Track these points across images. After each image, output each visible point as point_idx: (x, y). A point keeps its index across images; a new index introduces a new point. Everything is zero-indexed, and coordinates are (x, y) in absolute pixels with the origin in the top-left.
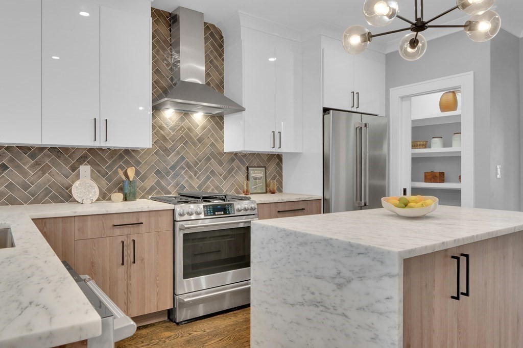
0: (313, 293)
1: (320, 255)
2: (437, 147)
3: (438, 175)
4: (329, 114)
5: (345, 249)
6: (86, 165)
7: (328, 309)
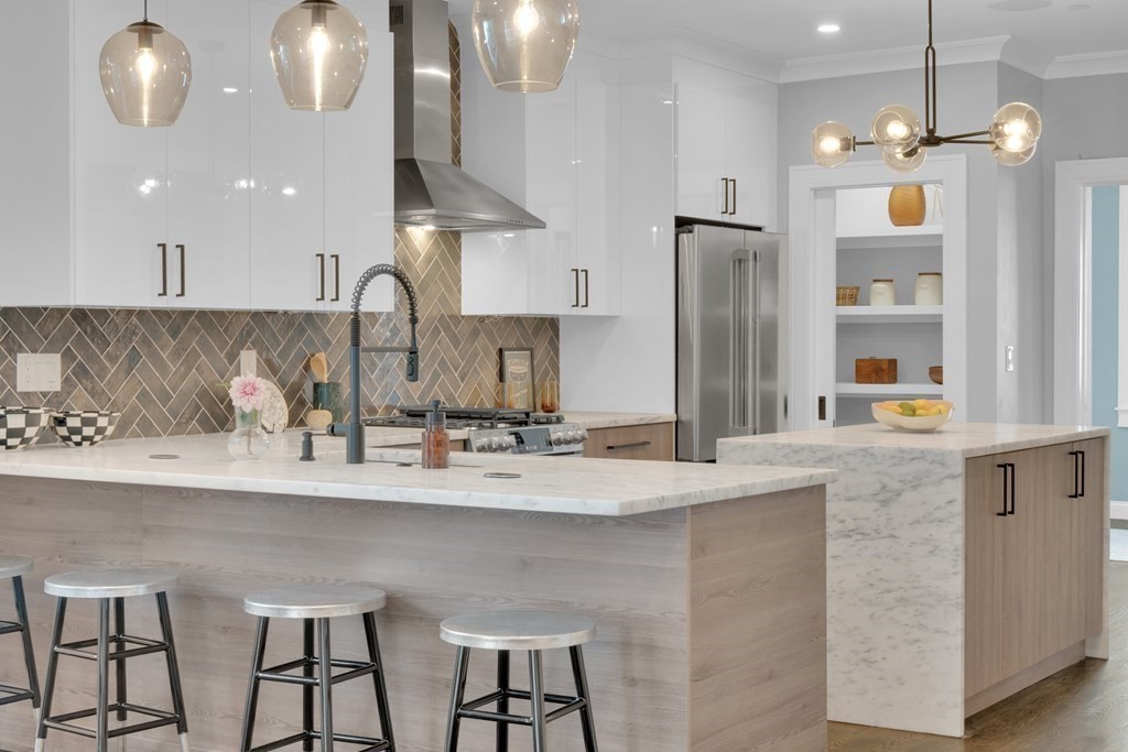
0: (842, 521)
1: (854, 470)
2: (881, 304)
3: (885, 366)
4: (690, 232)
5: (893, 457)
6: (249, 349)
7: (868, 535)
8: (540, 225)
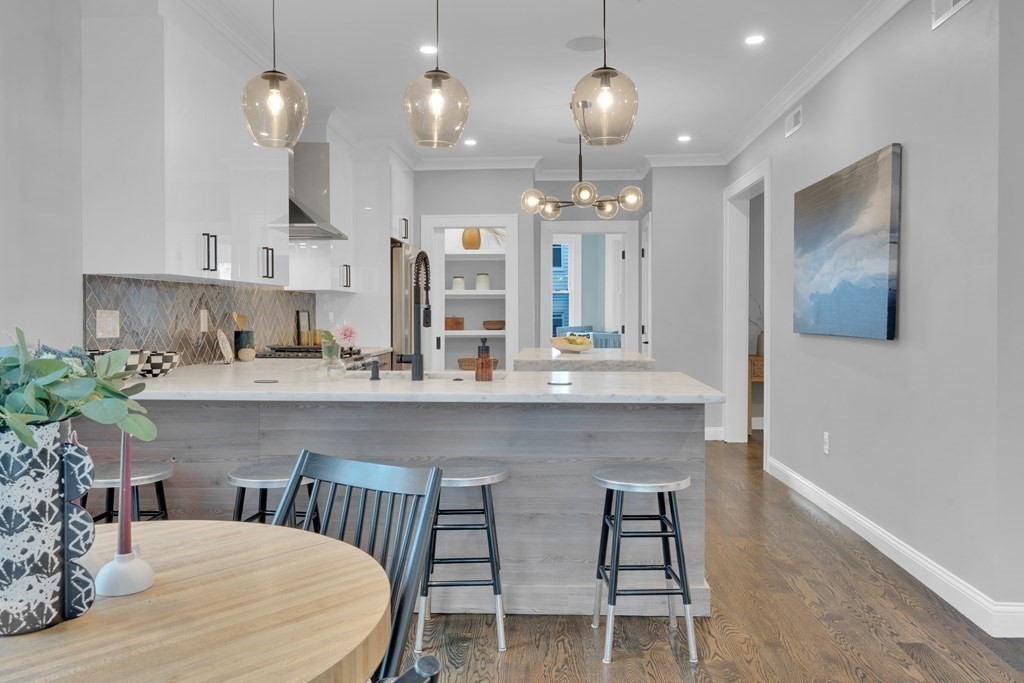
2: (459, 289)
6: (204, 309)
8: (340, 236)
